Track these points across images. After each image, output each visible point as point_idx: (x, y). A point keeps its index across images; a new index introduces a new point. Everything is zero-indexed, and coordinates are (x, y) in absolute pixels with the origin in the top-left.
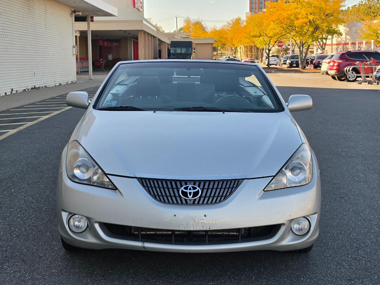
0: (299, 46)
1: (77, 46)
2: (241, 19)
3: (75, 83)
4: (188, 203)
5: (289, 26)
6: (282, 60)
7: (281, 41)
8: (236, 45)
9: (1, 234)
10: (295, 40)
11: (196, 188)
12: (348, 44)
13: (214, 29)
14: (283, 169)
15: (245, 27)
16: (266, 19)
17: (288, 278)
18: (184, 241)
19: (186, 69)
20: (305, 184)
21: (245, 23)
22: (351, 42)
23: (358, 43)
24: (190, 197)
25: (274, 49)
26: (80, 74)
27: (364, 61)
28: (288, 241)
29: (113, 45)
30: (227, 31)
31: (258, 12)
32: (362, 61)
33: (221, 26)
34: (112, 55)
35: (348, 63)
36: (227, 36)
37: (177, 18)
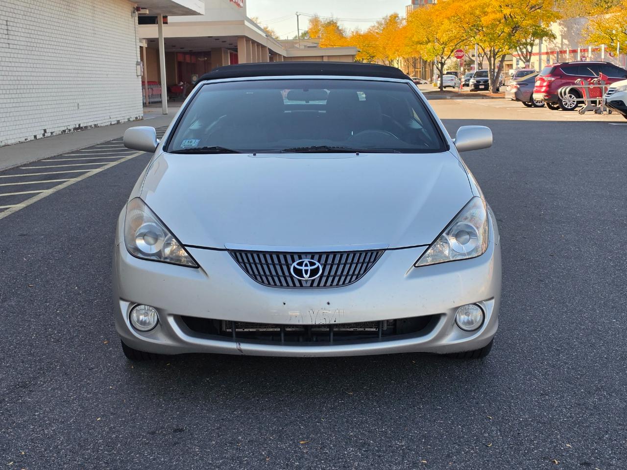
0: (488, 57)
1: (143, 62)
2: (399, 16)
3: (142, 119)
4: (304, 285)
5: (472, 26)
6: (463, 80)
7: (461, 48)
8: (391, 57)
9: (33, 337)
10: (482, 48)
11: (314, 264)
12: (565, 52)
13: (357, 32)
14: (444, 234)
15: (404, 28)
16: (437, 16)
17: (452, 393)
18: (298, 341)
19: (302, 90)
20: (476, 255)
21: (404, 23)
22: (571, 49)
23: (581, 50)
24: (306, 277)
25: (450, 62)
26: (149, 106)
27: (589, 78)
28: (451, 340)
29: (199, 61)
30: (377, 36)
31: (425, 5)
32: (586, 78)
33: (368, 27)
34: (197, 75)
35: (564, 81)
36: (377, 43)
37: (299, 17)
